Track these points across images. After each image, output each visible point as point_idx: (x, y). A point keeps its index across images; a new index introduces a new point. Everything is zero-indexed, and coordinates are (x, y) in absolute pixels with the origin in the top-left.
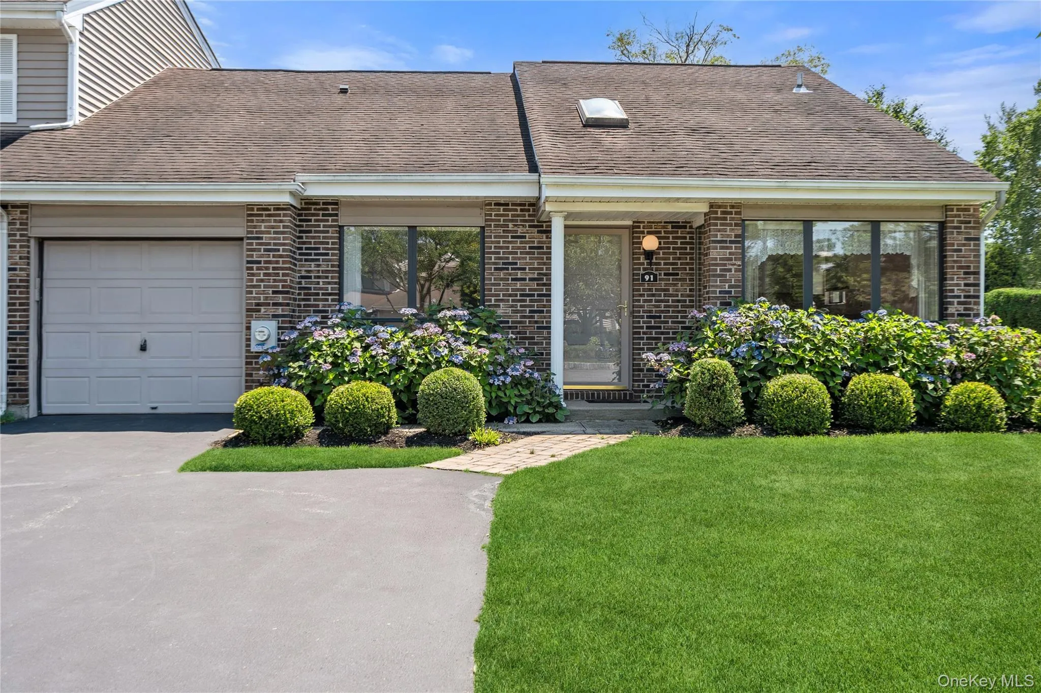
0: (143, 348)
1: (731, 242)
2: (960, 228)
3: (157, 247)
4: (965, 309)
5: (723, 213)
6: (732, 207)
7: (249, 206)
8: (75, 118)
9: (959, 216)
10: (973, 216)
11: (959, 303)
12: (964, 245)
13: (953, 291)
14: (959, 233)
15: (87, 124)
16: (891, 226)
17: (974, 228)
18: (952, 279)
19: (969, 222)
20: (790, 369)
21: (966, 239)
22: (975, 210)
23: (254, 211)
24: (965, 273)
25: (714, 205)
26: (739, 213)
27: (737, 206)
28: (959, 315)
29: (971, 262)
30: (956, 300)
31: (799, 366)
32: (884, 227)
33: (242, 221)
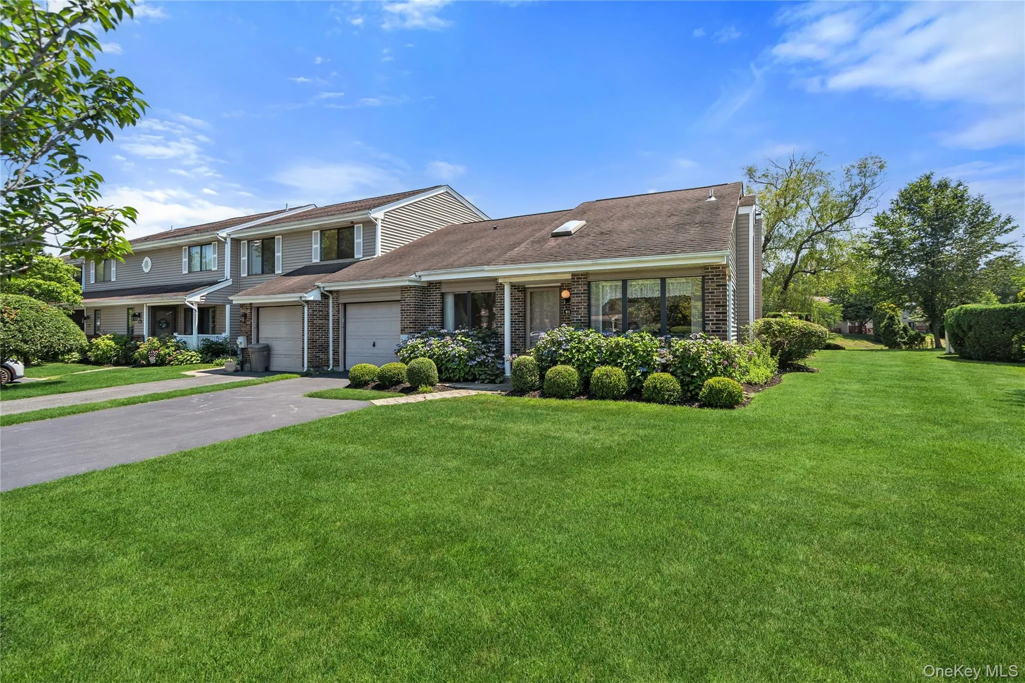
0: (374, 345)
1: (582, 293)
2: (713, 279)
3: (378, 306)
4: (717, 328)
5: (578, 278)
6: (582, 275)
7: (402, 287)
8: (379, 253)
9: (713, 272)
10: (722, 271)
11: (712, 324)
12: (716, 289)
13: (709, 317)
14: (712, 282)
15: (383, 257)
16: (673, 281)
17: (722, 279)
18: (708, 310)
19: (719, 275)
20: (563, 363)
21: (717, 285)
22: (723, 268)
23: (404, 289)
24: (716, 306)
25: (574, 275)
26: (586, 278)
27: (586, 274)
28: (713, 331)
29: (721, 299)
30: (710, 323)
31: (567, 362)
32: (668, 281)
33: (399, 293)
